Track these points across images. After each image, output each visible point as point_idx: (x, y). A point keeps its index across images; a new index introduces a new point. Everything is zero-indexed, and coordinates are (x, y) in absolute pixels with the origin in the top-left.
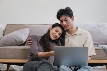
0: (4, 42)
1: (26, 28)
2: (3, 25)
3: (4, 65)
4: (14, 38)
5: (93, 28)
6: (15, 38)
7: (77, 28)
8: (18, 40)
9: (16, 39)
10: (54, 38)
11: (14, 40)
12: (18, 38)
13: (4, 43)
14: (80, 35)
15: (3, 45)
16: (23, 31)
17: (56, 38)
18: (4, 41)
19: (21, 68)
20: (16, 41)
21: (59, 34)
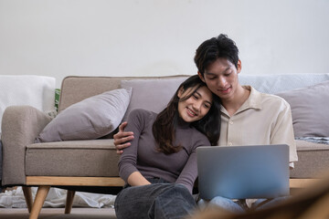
0: (59, 129)
1: (120, 87)
2: (54, 79)
3: (57, 190)
4: (87, 118)
5: (309, 88)
6: (91, 118)
7: (249, 89)
8: (98, 123)
9: (93, 120)
10: (189, 115)
11: (88, 125)
12: (100, 118)
13: (62, 132)
14: (258, 110)
15: (59, 138)
16: (113, 98)
17: (196, 115)
18: (61, 126)
19: (105, 199)
20: (93, 126)
21: (204, 104)
